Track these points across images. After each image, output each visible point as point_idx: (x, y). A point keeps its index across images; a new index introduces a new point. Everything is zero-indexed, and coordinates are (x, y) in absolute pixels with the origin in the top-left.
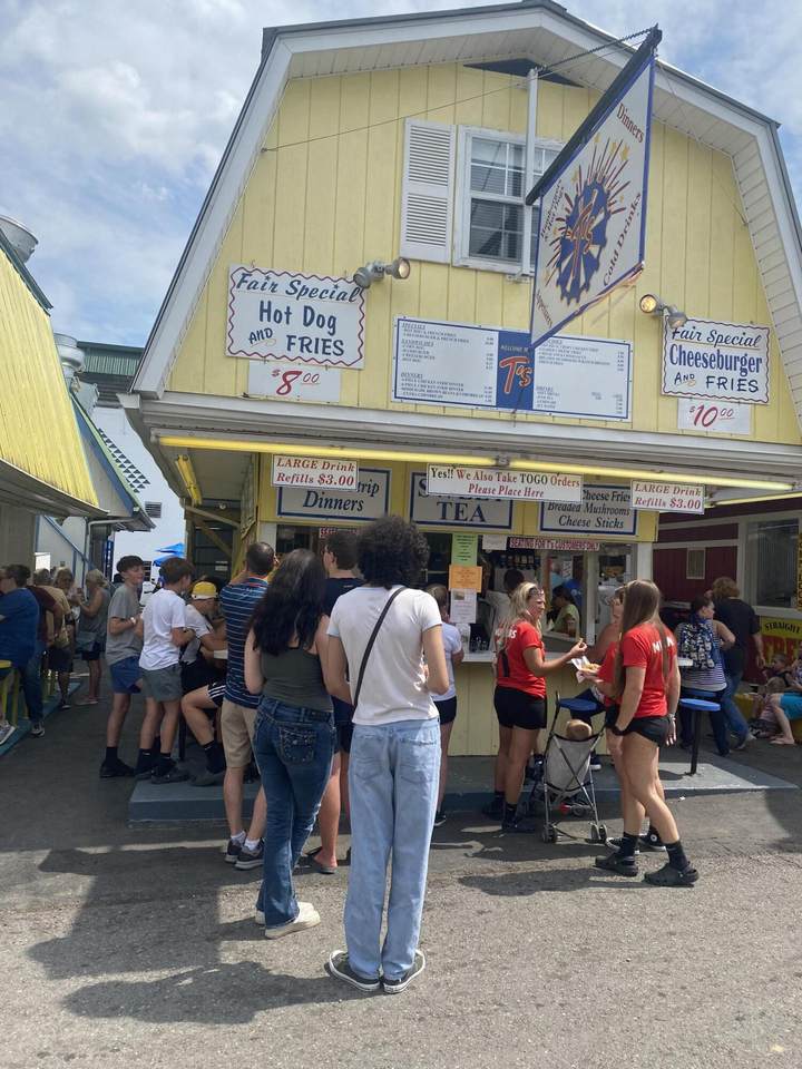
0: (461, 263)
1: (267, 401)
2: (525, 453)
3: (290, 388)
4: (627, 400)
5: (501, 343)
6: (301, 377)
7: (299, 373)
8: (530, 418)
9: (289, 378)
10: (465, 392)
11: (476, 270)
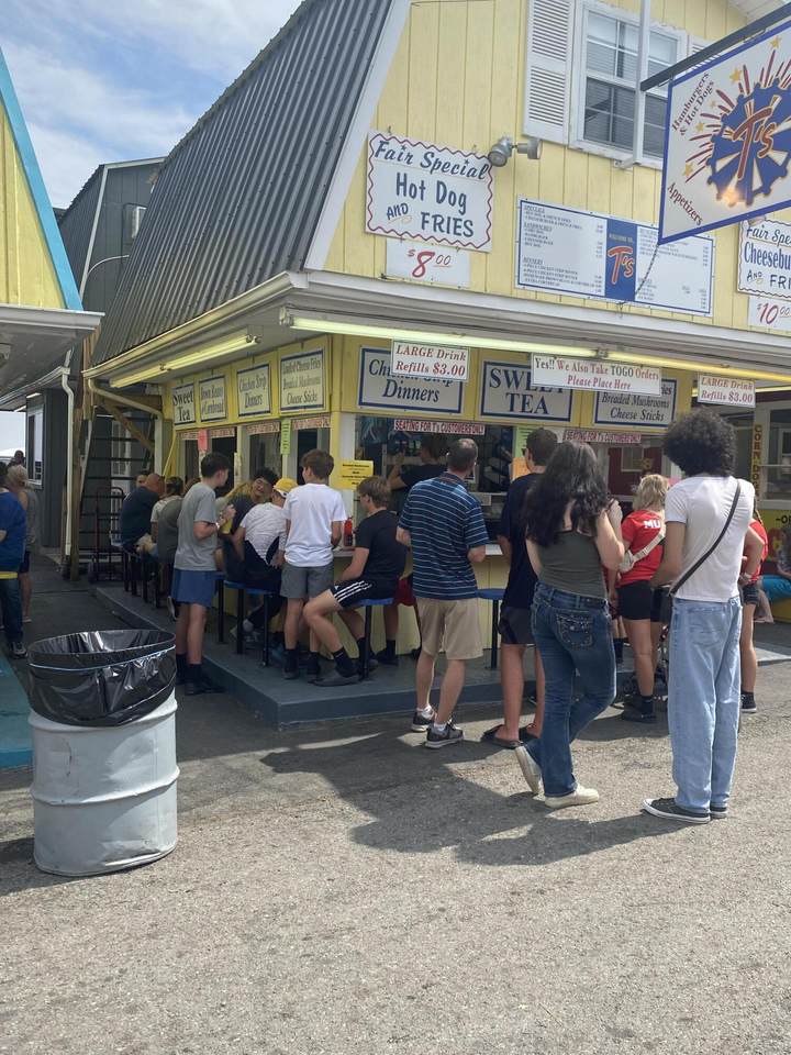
0: (578, 145)
1: (403, 283)
2: (622, 345)
3: (424, 269)
4: (709, 294)
5: (609, 231)
6: (435, 258)
7: (432, 254)
8: (633, 310)
9: (424, 258)
10: (578, 280)
11: (588, 154)
